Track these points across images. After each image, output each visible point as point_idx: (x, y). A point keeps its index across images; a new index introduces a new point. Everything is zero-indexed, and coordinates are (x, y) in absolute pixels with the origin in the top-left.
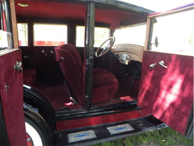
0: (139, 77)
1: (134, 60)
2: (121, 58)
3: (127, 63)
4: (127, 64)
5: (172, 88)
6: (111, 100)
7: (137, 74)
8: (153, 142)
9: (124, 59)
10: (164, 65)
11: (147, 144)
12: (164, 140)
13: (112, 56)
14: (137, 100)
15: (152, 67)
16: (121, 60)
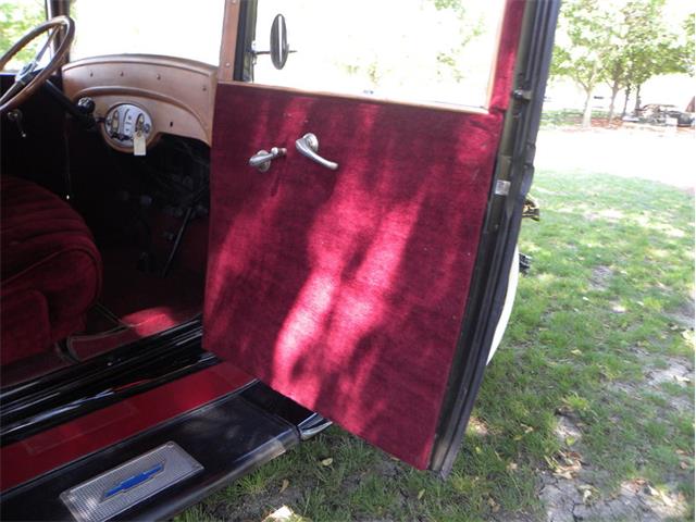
0: (206, 211)
1: (175, 131)
2: (111, 124)
3: (140, 148)
4: (144, 153)
5: (364, 266)
6: (70, 342)
7: (192, 196)
8: (290, 479)
9: (128, 128)
10: (318, 153)
11: (266, 496)
12: (330, 460)
13: (68, 116)
14: (201, 318)
15: (261, 165)
16: (115, 135)
